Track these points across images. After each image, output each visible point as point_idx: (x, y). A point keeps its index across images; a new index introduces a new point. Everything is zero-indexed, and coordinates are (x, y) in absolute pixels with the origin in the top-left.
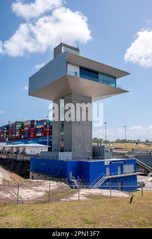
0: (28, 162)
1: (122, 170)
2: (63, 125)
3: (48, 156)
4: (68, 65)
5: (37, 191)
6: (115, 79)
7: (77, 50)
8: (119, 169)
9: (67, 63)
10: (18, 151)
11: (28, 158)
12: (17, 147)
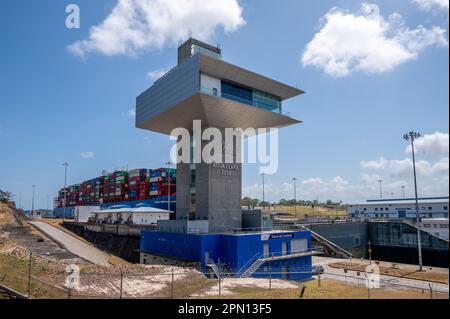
0: (137, 238)
1: (288, 248)
2: (193, 177)
3: (170, 228)
4: (202, 76)
5: (153, 282)
6: (280, 100)
7: (218, 51)
8: (284, 246)
9: (200, 72)
10: (121, 219)
11: (137, 231)
12: (118, 213)
